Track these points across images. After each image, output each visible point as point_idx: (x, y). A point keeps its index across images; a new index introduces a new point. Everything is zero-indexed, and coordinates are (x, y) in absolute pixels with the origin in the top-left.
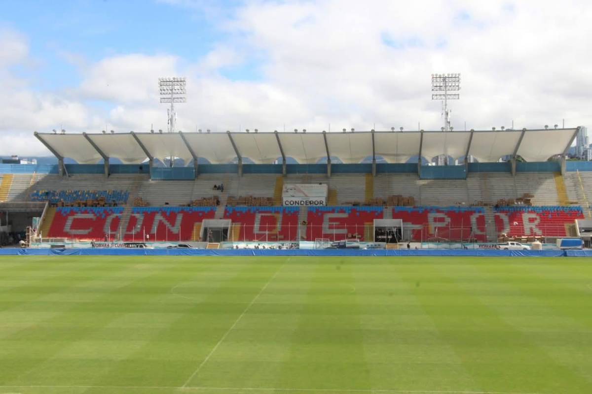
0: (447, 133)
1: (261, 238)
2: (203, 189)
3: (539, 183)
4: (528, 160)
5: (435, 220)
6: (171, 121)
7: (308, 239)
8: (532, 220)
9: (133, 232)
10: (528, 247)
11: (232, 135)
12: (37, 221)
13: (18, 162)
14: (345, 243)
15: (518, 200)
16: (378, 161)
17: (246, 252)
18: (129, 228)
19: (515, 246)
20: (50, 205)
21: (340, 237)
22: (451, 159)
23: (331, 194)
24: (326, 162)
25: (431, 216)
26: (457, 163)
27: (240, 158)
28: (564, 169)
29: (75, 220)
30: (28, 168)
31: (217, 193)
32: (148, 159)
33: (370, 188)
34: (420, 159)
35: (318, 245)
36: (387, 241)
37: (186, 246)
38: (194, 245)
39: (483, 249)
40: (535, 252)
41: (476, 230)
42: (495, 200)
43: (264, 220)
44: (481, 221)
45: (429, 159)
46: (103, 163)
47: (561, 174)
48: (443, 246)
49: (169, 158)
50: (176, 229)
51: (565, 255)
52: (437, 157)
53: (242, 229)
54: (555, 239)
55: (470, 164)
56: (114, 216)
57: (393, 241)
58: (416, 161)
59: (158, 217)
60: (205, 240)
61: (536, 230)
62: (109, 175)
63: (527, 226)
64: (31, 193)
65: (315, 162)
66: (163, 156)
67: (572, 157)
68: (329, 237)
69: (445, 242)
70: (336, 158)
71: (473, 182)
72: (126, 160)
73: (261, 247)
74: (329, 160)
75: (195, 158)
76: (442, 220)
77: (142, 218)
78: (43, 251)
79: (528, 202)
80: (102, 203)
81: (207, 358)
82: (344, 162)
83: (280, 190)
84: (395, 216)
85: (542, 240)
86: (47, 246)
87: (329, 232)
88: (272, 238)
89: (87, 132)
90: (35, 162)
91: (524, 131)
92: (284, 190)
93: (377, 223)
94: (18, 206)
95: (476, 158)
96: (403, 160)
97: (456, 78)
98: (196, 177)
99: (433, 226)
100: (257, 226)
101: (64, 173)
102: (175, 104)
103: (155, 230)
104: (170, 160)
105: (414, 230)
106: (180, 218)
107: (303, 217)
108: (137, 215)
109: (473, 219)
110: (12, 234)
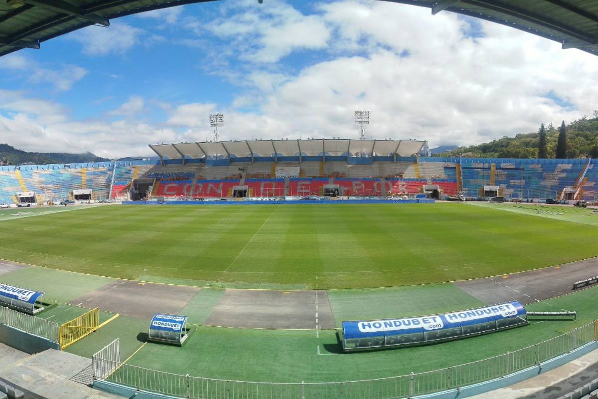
0: (362, 141)
1: (264, 195)
2: (233, 170)
3: (407, 167)
4: (402, 156)
5: (357, 185)
6: (216, 136)
7: (290, 195)
8: (403, 185)
9: (198, 193)
10: (401, 199)
11: (248, 142)
12: (151, 188)
13: (142, 159)
14: (309, 197)
15: (397, 175)
16: (326, 155)
17: (257, 202)
18: (196, 191)
19: (395, 198)
20: (156, 180)
21: (306, 194)
22: (364, 154)
23: (302, 172)
24: (298, 155)
25: (354, 183)
26: (367, 156)
27: (252, 154)
28: (418, 160)
29: (168, 187)
30: (146, 162)
31: (241, 172)
32: (204, 156)
33: (322, 169)
34: (348, 154)
35: (295, 198)
36: (331, 196)
37: (225, 200)
38: (229, 199)
39: (380, 199)
40: (404, 201)
41: (376, 190)
42: (386, 175)
43: (266, 186)
44: (379, 185)
45: (353, 155)
46: (182, 158)
47: (417, 163)
48: (360, 198)
49: (215, 155)
50: (220, 191)
51: (418, 202)
52: (357, 153)
53: (254, 191)
54: (414, 194)
55: (374, 157)
56: (188, 184)
57: (334, 195)
58: (346, 155)
59: (210, 185)
60: (234, 196)
61: (405, 190)
62: (185, 164)
63: (401, 188)
64: (147, 175)
65: (293, 155)
66: (213, 154)
67: (421, 155)
68: (301, 194)
69: (361, 196)
70: (304, 153)
71: (375, 166)
72: (193, 156)
73: (264, 200)
74: (300, 154)
75: (229, 155)
76: (359, 185)
77: (202, 186)
78: (154, 202)
79: (401, 176)
80: (181, 178)
81: (238, 257)
82: (309, 155)
83: (274, 170)
84: (335, 183)
85: (408, 195)
86: (156, 200)
87: (301, 191)
88: (270, 195)
89: (174, 143)
90: (149, 160)
91: (400, 141)
92: (276, 170)
93: (326, 186)
94: (142, 181)
95: (377, 154)
96: (339, 154)
97: (368, 113)
98: (229, 164)
99: (355, 188)
100: (262, 189)
101: (163, 164)
102: (218, 128)
103: (208, 192)
104: (216, 156)
105: (345, 190)
106: (221, 185)
107: (287, 183)
108: (200, 184)
109: (375, 185)
110: (140, 194)
